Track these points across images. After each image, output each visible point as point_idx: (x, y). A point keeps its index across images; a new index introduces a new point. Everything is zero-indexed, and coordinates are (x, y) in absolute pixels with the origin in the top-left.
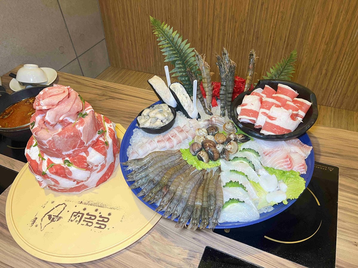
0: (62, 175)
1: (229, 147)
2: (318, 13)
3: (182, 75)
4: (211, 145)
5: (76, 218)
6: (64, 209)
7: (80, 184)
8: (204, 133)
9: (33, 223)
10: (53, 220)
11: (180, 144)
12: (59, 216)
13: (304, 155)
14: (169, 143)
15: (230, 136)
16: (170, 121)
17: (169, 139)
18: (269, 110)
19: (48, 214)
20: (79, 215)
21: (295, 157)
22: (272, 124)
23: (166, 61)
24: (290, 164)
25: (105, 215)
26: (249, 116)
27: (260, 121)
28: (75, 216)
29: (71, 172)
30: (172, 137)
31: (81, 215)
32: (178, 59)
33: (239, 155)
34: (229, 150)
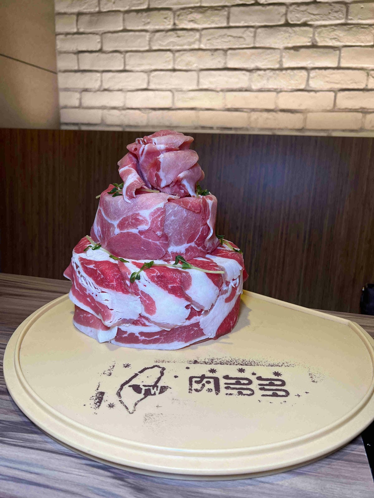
5: (204, 385)
6: (162, 374)
7: (193, 320)
9: (100, 402)
10: (148, 393)
12: (160, 384)
19: (132, 383)
25: (268, 373)
29: (191, 279)
31: (211, 380)
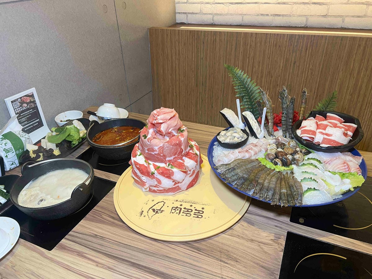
0: (166, 175)
1: (297, 156)
2: (343, 70)
3: (248, 107)
4: (283, 154)
5: (176, 211)
6: (164, 205)
7: (176, 185)
8: (274, 147)
9: (141, 215)
10: (157, 212)
11: (256, 155)
12: (161, 209)
13: (357, 163)
14: (248, 153)
15: (296, 149)
16: (245, 139)
17: (247, 151)
18: (325, 130)
19: (152, 208)
20: (177, 209)
21: (350, 164)
22: (329, 139)
23: (237, 96)
24: (348, 168)
25: (199, 208)
26: (310, 135)
27: (318, 138)
28: (174, 209)
29: (174, 173)
30: (249, 150)
31: (179, 209)
32: (246, 94)
33: (305, 162)
34: (298, 158)
